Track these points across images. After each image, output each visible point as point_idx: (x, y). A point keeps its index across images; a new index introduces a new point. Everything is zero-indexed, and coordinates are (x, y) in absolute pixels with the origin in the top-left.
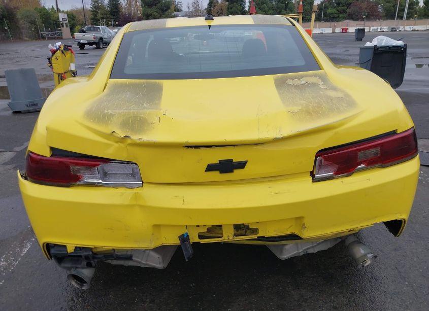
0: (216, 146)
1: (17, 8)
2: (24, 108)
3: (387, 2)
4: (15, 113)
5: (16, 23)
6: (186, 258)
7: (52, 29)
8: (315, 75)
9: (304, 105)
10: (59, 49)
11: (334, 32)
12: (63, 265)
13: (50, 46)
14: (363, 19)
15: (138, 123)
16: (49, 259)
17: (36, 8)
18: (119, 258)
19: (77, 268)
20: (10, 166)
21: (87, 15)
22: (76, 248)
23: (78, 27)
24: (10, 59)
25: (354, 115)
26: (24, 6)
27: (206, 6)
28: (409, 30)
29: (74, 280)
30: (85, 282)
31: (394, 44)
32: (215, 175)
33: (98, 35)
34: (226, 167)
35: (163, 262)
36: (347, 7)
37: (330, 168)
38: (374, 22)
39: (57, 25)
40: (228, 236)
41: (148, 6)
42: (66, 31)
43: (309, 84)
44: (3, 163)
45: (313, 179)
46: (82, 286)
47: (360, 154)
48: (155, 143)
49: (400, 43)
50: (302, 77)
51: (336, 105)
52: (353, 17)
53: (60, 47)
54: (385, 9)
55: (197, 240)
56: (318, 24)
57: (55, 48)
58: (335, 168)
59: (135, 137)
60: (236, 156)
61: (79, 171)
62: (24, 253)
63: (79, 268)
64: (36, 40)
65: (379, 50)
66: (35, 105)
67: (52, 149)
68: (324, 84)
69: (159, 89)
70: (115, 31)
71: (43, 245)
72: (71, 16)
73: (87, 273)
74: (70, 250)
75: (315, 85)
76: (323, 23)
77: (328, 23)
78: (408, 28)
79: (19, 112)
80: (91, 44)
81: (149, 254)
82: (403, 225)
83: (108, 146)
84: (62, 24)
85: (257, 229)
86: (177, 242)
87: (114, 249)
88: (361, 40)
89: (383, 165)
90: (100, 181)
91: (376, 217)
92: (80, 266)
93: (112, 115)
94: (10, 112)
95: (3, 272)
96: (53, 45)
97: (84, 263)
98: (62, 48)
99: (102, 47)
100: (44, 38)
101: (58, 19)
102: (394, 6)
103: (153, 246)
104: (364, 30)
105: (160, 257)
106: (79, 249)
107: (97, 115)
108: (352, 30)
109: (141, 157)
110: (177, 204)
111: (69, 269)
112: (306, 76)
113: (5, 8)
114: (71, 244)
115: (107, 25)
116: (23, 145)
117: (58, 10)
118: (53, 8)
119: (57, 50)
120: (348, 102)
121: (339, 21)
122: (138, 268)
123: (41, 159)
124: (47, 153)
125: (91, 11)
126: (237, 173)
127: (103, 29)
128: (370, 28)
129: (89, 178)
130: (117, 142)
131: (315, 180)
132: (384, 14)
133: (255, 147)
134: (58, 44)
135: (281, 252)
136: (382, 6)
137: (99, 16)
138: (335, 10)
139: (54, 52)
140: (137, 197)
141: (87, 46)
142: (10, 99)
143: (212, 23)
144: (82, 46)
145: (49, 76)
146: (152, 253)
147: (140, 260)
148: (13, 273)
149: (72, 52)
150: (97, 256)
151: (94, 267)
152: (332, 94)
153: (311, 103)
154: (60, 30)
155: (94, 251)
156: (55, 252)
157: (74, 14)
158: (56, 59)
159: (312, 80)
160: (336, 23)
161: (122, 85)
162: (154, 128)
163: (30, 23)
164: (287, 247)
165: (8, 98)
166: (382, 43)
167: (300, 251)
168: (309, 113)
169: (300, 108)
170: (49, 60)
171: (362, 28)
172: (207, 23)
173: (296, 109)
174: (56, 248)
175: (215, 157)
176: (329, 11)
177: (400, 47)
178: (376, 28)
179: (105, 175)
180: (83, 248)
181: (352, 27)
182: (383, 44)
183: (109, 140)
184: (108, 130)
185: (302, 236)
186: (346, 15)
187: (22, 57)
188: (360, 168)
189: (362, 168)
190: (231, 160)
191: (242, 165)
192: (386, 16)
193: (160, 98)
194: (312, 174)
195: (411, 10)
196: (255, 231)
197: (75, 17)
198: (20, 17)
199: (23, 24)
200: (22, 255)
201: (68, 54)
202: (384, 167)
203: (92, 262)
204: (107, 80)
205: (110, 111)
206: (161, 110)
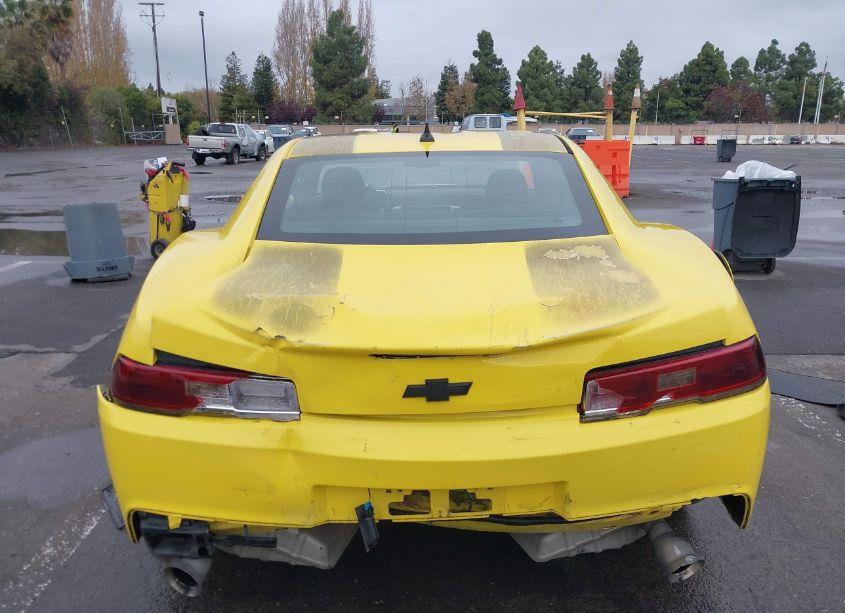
0: (421, 357)
1: (86, 88)
2: (91, 274)
3: (782, 90)
4: (76, 281)
5: (82, 115)
6: (366, 545)
7: (146, 126)
8: (597, 244)
9: (569, 295)
10: (162, 169)
11: (678, 144)
12: (159, 551)
13: (147, 165)
14: (735, 121)
15: (299, 316)
16: (134, 541)
17: (121, 88)
18: (254, 542)
19: (182, 557)
20: (66, 378)
21: (212, 101)
22: (183, 520)
23: (195, 125)
24: (68, 180)
25: (649, 314)
26: (98, 83)
27: (436, 90)
28: (826, 142)
29: (174, 578)
30: (194, 583)
31: (777, 177)
32: (419, 405)
33: (232, 140)
34: (437, 391)
35: (329, 556)
36: (705, 98)
37: (611, 400)
38: (756, 126)
39: (156, 119)
40: (439, 511)
41: (327, 87)
42: (172, 131)
43: (583, 258)
44: (53, 372)
45: (581, 418)
46: (188, 590)
47: (661, 379)
48: (323, 348)
49: (789, 174)
50: (573, 246)
51: (622, 296)
52: (716, 117)
53: (164, 166)
54: (779, 102)
55: (387, 516)
56: (646, 128)
57: (154, 168)
58: (619, 401)
59: (293, 339)
60: (454, 374)
61: (197, 390)
62: (87, 533)
63: (186, 557)
64: (117, 144)
65: (749, 185)
66: (112, 268)
67: (158, 353)
68: (609, 259)
69: (337, 260)
70: (262, 132)
71: (129, 515)
72: (184, 104)
73: (198, 567)
74: (174, 523)
75: (593, 260)
76: (656, 126)
77: (666, 127)
78: (823, 139)
79: (84, 281)
80: (217, 156)
81: (305, 540)
82: (747, 507)
83: (249, 351)
84: (167, 118)
85: (490, 501)
86: (353, 518)
87: (245, 526)
88: (729, 160)
89: (702, 398)
90: (232, 408)
91: (694, 489)
92: (187, 555)
93: (257, 301)
94: (68, 279)
95: (50, 566)
96: (151, 162)
97: (195, 549)
98: (168, 168)
99: (237, 161)
100: (130, 142)
101: (160, 108)
102: (795, 97)
103: (311, 523)
104: (733, 142)
105: (323, 546)
106: (188, 523)
107: (234, 299)
108: (712, 140)
109: (301, 370)
110: (356, 452)
111: (166, 558)
112: (580, 244)
113: (66, 88)
114: (176, 512)
115: (249, 120)
116: (88, 341)
117: (161, 92)
118: (151, 87)
119: (158, 172)
120: (644, 290)
121: (690, 122)
122: (284, 567)
123: (138, 369)
124: (149, 360)
125: (222, 95)
126: (456, 403)
127: (241, 129)
128: (748, 137)
129: (214, 403)
130: (263, 345)
131: (584, 419)
132: (777, 111)
133: (484, 361)
134: (162, 160)
135: (538, 548)
136: (772, 96)
137: (235, 104)
138: (679, 103)
139: (152, 175)
140: (289, 436)
141: (209, 160)
142: (68, 255)
143: (431, 147)
144: (200, 159)
145: (138, 215)
146: (311, 540)
147: (288, 551)
148: (65, 568)
149: (184, 175)
150: (217, 538)
151: (211, 557)
152: (621, 276)
153: (581, 291)
154: (162, 129)
155: (214, 528)
156: (147, 528)
157: (190, 101)
158: (156, 186)
159: (589, 252)
160: (682, 128)
161: (276, 252)
162: (324, 324)
163: (108, 114)
164: (548, 539)
165: (65, 253)
166: (753, 174)
167: (571, 548)
168: (575, 308)
169: (561, 300)
170: (144, 188)
171: (731, 137)
172: (423, 147)
173: (554, 300)
174: (150, 520)
175: (420, 374)
176: (669, 104)
177: (789, 182)
178: (760, 137)
179: (240, 399)
180: (196, 521)
181: (713, 134)
182: (756, 177)
183: (252, 342)
184: (251, 326)
185: (568, 518)
186: (702, 112)
187: (89, 178)
188: (662, 403)
189: (667, 402)
190: (445, 381)
191: (463, 389)
192: (780, 115)
193: (336, 276)
194: (580, 409)
195: (828, 106)
196: (485, 504)
197: (189, 106)
198: (90, 104)
199: (94, 115)
200: (83, 537)
201: (178, 179)
202: (703, 402)
203: (209, 547)
204: (252, 243)
205: (255, 295)
206: (337, 294)
